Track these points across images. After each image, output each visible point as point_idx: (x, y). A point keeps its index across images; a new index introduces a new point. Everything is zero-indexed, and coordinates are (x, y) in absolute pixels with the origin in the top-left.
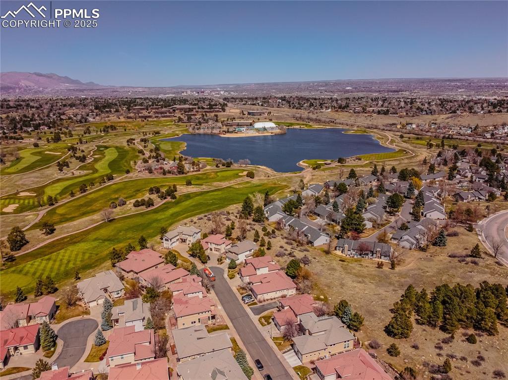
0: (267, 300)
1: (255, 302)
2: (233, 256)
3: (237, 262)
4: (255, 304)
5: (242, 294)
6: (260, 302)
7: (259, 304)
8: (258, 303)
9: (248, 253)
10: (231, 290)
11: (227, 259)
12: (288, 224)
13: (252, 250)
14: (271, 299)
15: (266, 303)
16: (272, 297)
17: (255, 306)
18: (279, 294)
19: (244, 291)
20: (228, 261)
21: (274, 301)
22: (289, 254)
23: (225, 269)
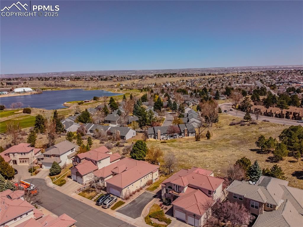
0: (134, 193)
1: (120, 202)
2: (52, 160)
3: (61, 165)
4: (121, 203)
5: (91, 198)
6: (127, 199)
7: (127, 203)
8: (124, 201)
9: (70, 153)
10: (70, 199)
11: (43, 166)
12: (89, 130)
13: (74, 149)
14: (138, 191)
15: (134, 197)
16: (139, 188)
17: (123, 206)
18: (144, 181)
19: (93, 193)
20: (46, 169)
21: (142, 192)
22: (117, 145)
23: (45, 178)
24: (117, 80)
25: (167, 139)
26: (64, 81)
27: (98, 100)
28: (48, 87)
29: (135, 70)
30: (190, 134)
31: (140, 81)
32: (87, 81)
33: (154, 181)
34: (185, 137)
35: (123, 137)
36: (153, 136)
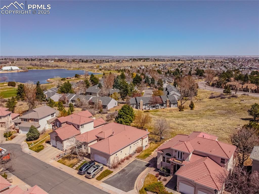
0: (123, 161)
1: (107, 171)
2: (29, 124)
3: (40, 130)
4: (108, 173)
5: (72, 166)
6: (115, 167)
7: (116, 172)
8: (112, 170)
9: (50, 118)
11: (20, 131)
12: (70, 100)
14: (127, 158)
15: (124, 166)
16: (128, 155)
17: (110, 176)
18: (134, 148)
19: (75, 161)
20: (23, 134)
21: (132, 160)
22: (100, 112)
23: (21, 143)
24: (97, 62)
25: (149, 110)
26: (48, 62)
27: (79, 77)
28: (34, 66)
29: (112, 56)
30: (172, 105)
31: (117, 64)
32: (69, 63)
33: (144, 149)
34: (167, 108)
35: (105, 107)
36: (135, 106)
